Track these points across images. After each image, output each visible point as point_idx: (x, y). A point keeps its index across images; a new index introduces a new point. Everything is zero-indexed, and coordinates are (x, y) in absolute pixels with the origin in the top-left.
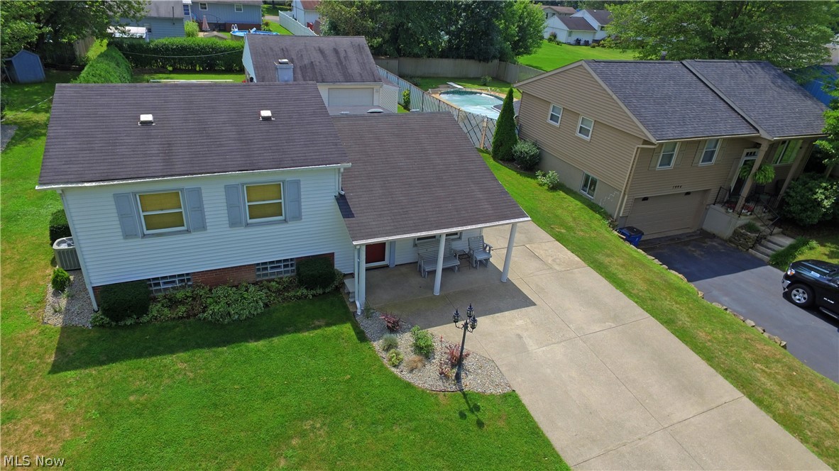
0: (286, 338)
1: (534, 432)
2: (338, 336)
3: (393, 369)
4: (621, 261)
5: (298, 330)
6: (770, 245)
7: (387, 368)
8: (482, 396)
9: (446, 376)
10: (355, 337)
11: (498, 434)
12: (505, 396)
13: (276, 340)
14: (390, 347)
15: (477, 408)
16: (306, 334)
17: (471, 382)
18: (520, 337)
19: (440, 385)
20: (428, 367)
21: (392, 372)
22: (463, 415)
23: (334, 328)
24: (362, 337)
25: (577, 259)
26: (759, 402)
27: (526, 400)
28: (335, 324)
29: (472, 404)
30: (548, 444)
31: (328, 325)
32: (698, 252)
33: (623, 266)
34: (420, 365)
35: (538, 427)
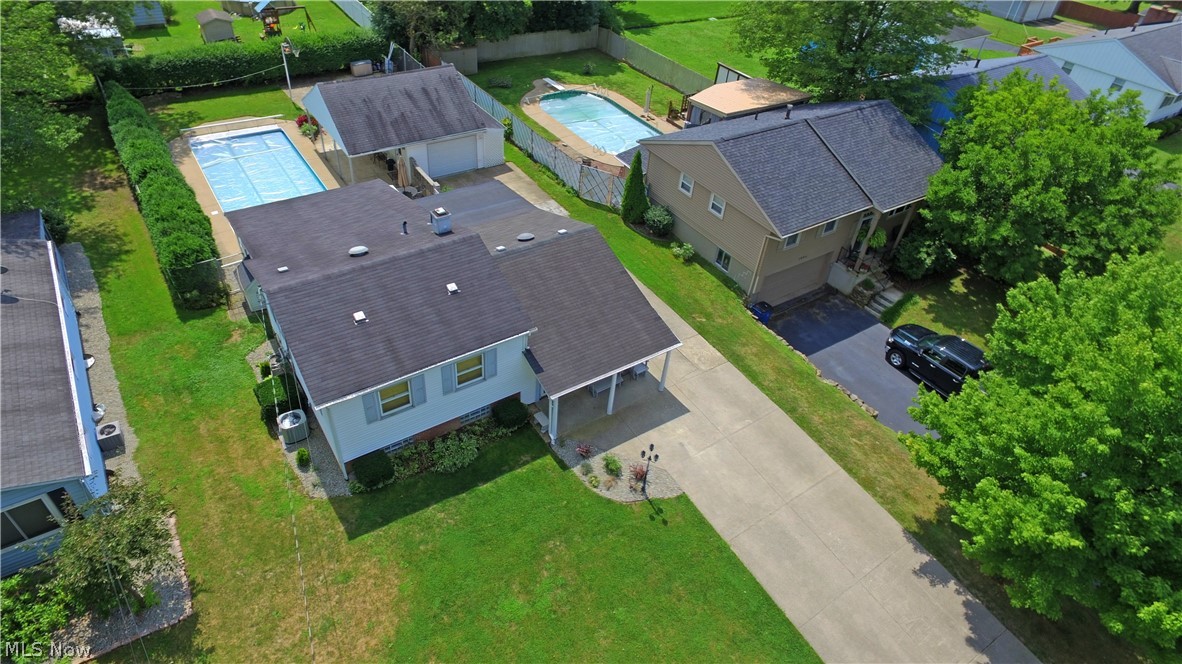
0: (507, 477)
1: (701, 522)
2: (544, 468)
3: (595, 490)
4: (754, 350)
5: (512, 469)
6: (882, 301)
7: (589, 490)
8: (662, 500)
9: (635, 490)
10: (557, 467)
11: (678, 527)
12: (678, 498)
13: (499, 480)
14: (588, 471)
15: (661, 511)
16: (519, 470)
17: (653, 491)
18: (682, 445)
19: (632, 497)
20: (620, 483)
21: (594, 493)
22: (652, 518)
23: (539, 461)
24: (564, 466)
25: (719, 354)
26: (849, 471)
27: (693, 499)
28: (539, 458)
29: (656, 508)
30: (711, 528)
31: (534, 459)
32: (822, 314)
33: (756, 355)
34: (613, 483)
35: (704, 518)
